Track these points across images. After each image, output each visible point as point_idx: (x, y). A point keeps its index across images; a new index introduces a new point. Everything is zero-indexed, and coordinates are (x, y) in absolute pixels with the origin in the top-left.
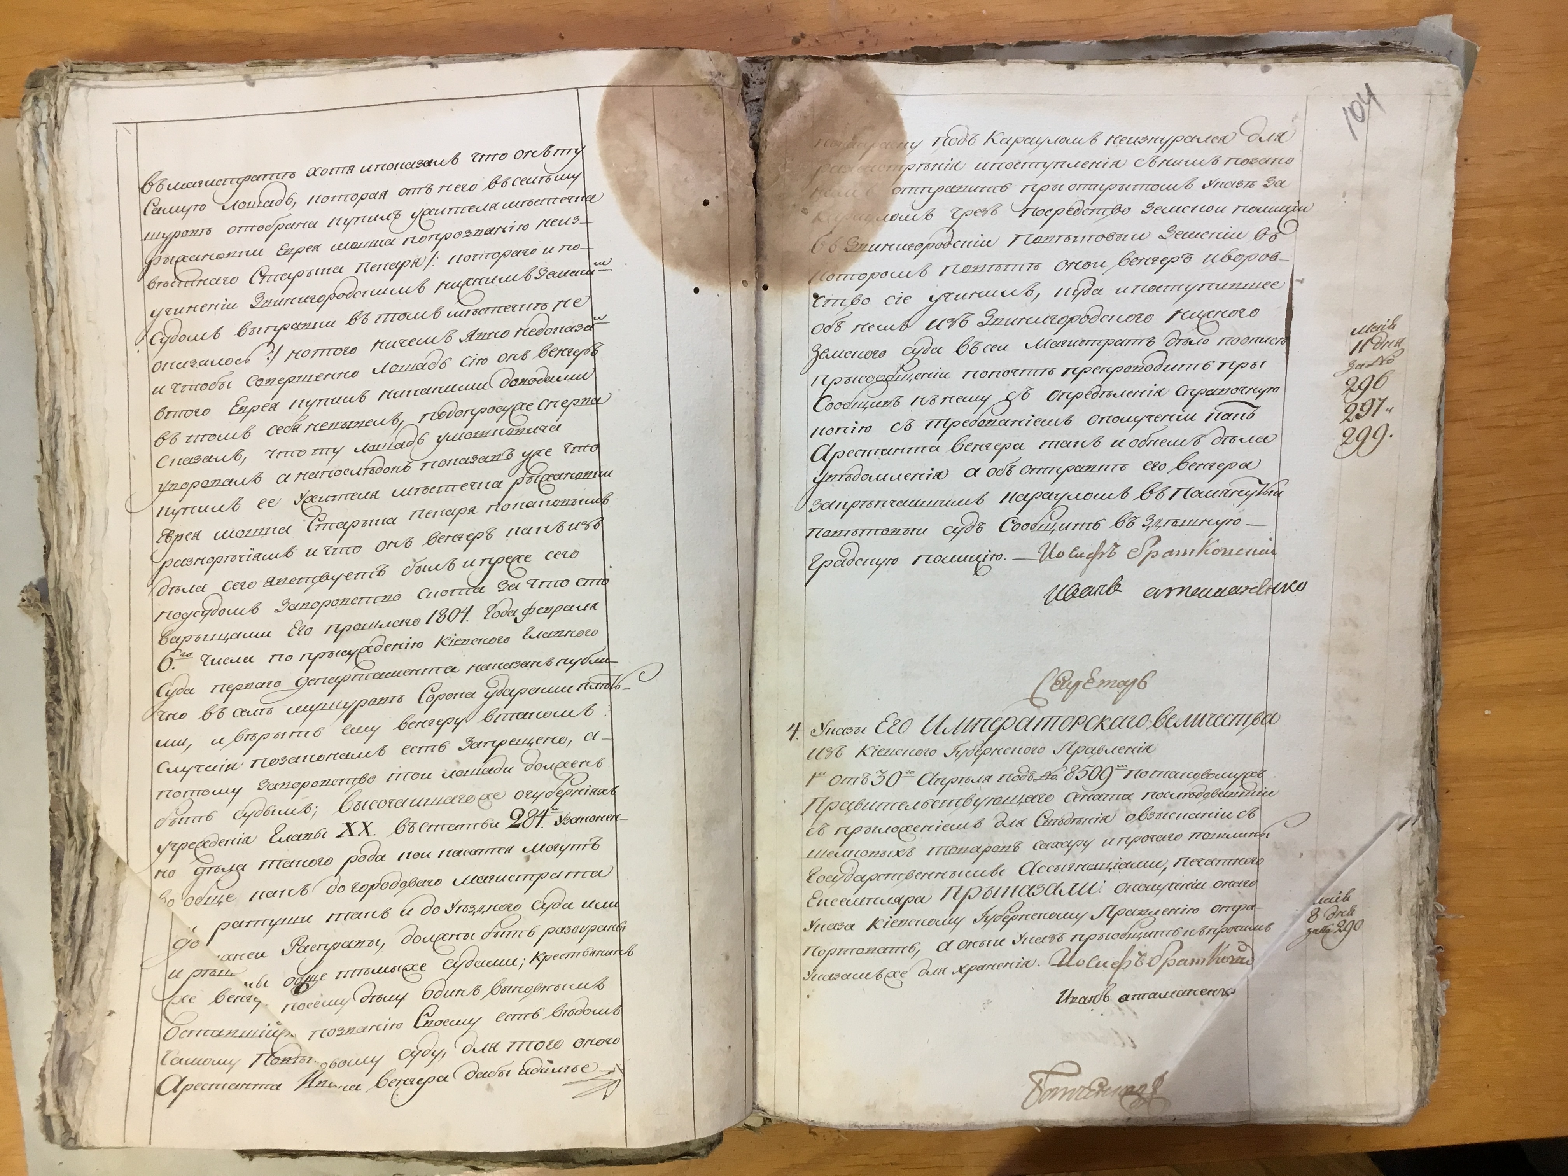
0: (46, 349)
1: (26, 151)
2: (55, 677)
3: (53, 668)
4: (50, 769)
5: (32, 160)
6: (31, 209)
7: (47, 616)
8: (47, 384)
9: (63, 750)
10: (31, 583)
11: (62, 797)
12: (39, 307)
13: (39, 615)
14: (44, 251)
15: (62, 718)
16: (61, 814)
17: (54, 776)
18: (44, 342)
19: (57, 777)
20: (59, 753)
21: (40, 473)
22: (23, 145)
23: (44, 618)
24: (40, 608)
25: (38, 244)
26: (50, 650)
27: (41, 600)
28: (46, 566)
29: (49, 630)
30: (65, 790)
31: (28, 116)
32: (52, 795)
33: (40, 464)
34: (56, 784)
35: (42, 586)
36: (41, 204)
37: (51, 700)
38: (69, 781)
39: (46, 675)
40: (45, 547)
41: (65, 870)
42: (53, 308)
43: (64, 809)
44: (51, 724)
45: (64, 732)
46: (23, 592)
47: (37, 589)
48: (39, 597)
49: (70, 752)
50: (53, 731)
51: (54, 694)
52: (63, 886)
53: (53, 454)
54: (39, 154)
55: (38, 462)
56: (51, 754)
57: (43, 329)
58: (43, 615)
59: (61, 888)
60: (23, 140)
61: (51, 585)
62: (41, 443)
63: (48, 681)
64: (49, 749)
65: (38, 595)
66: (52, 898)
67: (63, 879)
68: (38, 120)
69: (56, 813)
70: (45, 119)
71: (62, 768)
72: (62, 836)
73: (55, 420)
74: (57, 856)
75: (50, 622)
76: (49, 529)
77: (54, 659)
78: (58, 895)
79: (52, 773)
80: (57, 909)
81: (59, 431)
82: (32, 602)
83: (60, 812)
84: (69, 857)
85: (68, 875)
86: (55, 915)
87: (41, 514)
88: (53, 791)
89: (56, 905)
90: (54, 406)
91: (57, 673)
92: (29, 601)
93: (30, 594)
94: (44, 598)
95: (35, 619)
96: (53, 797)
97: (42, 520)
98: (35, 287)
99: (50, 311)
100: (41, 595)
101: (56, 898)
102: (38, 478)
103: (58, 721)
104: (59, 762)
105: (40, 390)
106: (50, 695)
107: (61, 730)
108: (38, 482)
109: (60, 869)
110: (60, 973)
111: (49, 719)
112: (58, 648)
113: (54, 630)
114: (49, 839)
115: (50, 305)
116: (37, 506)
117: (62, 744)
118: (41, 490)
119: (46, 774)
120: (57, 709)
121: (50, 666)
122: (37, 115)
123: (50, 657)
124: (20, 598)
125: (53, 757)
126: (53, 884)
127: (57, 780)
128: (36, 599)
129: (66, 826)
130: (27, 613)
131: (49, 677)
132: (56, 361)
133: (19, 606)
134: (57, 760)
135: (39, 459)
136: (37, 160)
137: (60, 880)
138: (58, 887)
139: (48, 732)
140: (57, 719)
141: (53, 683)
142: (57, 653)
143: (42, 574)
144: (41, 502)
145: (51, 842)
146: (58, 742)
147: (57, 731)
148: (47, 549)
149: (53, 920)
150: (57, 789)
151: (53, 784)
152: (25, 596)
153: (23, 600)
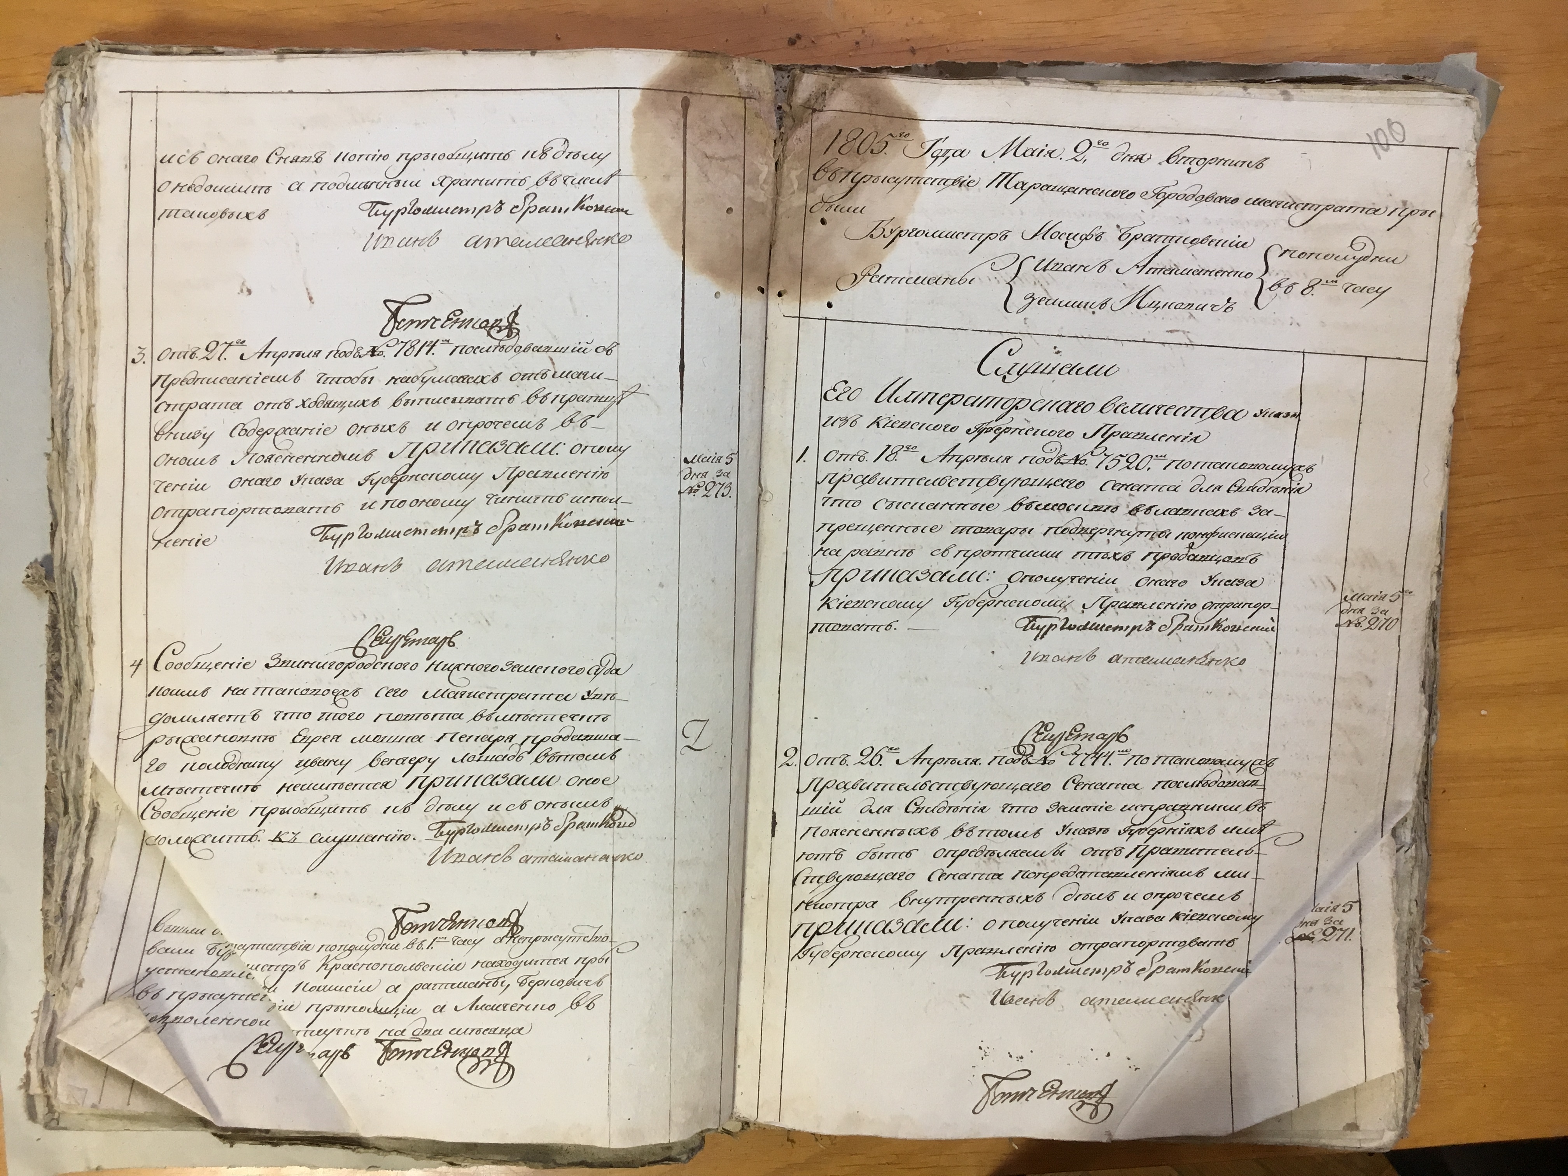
0: (61, 327)
1: (49, 130)
2: (57, 655)
3: (55, 644)
4: (48, 746)
5: (55, 138)
6: (53, 187)
7: (52, 594)
8: (60, 363)
9: (61, 728)
10: (36, 560)
11: (58, 774)
12: (56, 285)
13: (42, 591)
14: (63, 230)
15: (61, 696)
16: (56, 791)
17: (51, 753)
18: (60, 320)
19: (55, 755)
20: (58, 732)
21: (49, 450)
22: (46, 123)
23: (48, 594)
24: (44, 585)
25: (57, 222)
26: (53, 626)
27: (46, 578)
28: (52, 543)
29: (53, 607)
30: (62, 768)
31: (53, 93)
32: (49, 771)
33: (51, 442)
34: (53, 761)
35: (47, 562)
36: (62, 182)
37: (52, 677)
38: (66, 759)
39: (48, 652)
40: (52, 525)
41: (59, 848)
42: (69, 287)
43: (60, 787)
44: (50, 702)
45: (64, 710)
46: (28, 568)
47: (42, 566)
48: (43, 573)
49: (69, 731)
50: (52, 708)
51: (55, 672)
52: (56, 864)
53: (64, 433)
54: (62, 133)
55: (48, 439)
56: (50, 731)
57: (59, 306)
58: (46, 592)
59: (54, 866)
60: (46, 118)
61: (57, 563)
62: (53, 420)
63: (49, 658)
64: (47, 726)
65: (43, 571)
66: (45, 874)
67: (57, 858)
68: (63, 99)
69: (52, 791)
70: (69, 98)
71: (60, 747)
72: (57, 813)
73: (68, 399)
74: (51, 833)
75: (54, 599)
76: (57, 507)
77: (57, 636)
78: (50, 871)
79: (50, 750)
80: (49, 887)
81: (71, 411)
82: (37, 578)
83: (56, 789)
84: (63, 834)
85: (62, 853)
86: (47, 893)
87: (50, 491)
88: (50, 769)
89: (48, 882)
90: (66, 385)
91: (59, 651)
92: (34, 578)
93: (34, 571)
94: (49, 576)
95: (39, 596)
96: (49, 774)
97: (50, 497)
98: (52, 265)
99: (67, 290)
100: (47, 572)
101: (48, 876)
102: (48, 455)
103: (58, 699)
104: (57, 740)
105: (54, 367)
106: (51, 672)
107: (60, 709)
108: (48, 459)
109: (53, 846)
110: (49, 950)
111: (49, 696)
112: (61, 626)
113: (58, 608)
114: (44, 817)
115: (67, 285)
116: (46, 483)
117: (61, 722)
118: (51, 468)
119: (44, 750)
120: (58, 686)
121: (52, 642)
122: (62, 95)
123: (52, 634)
124: (25, 574)
125: (51, 734)
126: (46, 861)
127: (54, 758)
128: (41, 575)
129: (61, 804)
130: (32, 589)
131: (50, 655)
132: (70, 339)
133: (23, 582)
134: (55, 738)
135: (50, 436)
136: (59, 138)
137: (53, 857)
138: (51, 865)
139: (47, 709)
140: (56, 696)
141: (54, 660)
142: (59, 630)
143: (48, 551)
144: (50, 480)
145: (46, 819)
146: (57, 719)
147: (56, 709)
148: (54, 527)
149: (44, 897)
150: (54, 765)
151: (50, 762)
152: (30, 572)
153: (28, 576)
